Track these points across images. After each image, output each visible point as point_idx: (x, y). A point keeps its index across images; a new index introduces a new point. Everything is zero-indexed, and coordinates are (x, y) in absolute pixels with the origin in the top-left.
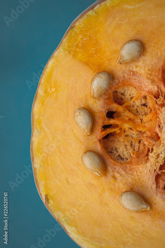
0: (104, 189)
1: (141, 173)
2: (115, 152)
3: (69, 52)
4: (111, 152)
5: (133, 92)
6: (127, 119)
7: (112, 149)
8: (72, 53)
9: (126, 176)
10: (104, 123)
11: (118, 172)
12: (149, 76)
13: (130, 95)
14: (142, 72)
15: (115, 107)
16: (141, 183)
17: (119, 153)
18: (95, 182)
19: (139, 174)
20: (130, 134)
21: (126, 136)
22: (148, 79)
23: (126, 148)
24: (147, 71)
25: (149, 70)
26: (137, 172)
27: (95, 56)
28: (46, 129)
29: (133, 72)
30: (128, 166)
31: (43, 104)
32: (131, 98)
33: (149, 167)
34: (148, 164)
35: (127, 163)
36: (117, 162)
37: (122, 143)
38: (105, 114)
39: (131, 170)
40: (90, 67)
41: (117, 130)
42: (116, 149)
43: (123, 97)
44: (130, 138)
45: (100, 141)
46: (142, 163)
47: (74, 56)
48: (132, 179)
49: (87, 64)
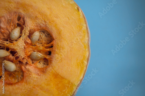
0: (50, 16)
1: (32, 25)
2: (46, 35)
3: (72, 83)
4: (48, 34)
5: (39, 65)
6: (41, 52)
7: (48, 36)
8: (71, 83)
9: (39, 23)
10: (52, 49)
11: (44, 24)
12: (31, 73)
13: (40, 64)
14: (34, 75)
15: (47, 57)
16: (32, 20)
17: (44, 34)
18: (55, 19)
19: (33, 24)
20: (40, 44)
21: (42, 43)
22: (31, 72)
23: (41, 37)
24: (31, 76)
25: (30, 76)
26: (34, 25)
27: (58, 82)
28: (81, 43)
29: (39, 75)
30: (39, 28)
31: (84, 56)
32: (40, 62)
33: (28, 28)
34: (29, 29)
35: (40, 29)
36: (45, 30)
37: (43, 39)
38: (52, 53)
39: (38, 26)
40: (60, 76)
41: (46, 45)
42: (46, 36)
43: (44, 63)
44: (40, 42)
45: (54, 40)
46: (32, 30)
47: (69, 82)
48: (36, 22)
49: (63, 78)
